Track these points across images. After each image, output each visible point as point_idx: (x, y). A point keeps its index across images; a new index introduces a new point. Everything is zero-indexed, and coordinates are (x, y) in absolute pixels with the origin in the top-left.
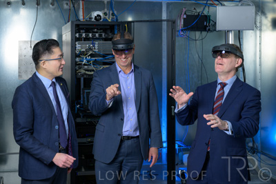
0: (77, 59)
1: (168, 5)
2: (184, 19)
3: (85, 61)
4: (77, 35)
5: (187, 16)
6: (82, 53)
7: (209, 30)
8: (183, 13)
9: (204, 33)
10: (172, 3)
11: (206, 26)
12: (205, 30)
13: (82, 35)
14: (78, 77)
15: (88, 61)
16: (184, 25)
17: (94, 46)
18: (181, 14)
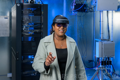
2: (75, 6)
5: (76, 4)
7: (87, 11)
9: (84, 13)
11: (85, 9)
17: (30, 19)
18: (73, 3)
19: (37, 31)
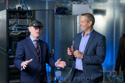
0: (10, 28)
1: (49, 2)
2: (56, 9)
3: (13, 28)
4: (9, 16)
5: (57, 7)
6: (12, 25)
7: (67, 14)
8: (56, 6)
9: (65, 16)
10: (50, 1)
12: (65, 14)
13: (11, 16)
14: (10, 36)
15: (15, 29)
16: (56, 12)
17: (17, 21)
18: (55, 7)
19: (24, 31)
